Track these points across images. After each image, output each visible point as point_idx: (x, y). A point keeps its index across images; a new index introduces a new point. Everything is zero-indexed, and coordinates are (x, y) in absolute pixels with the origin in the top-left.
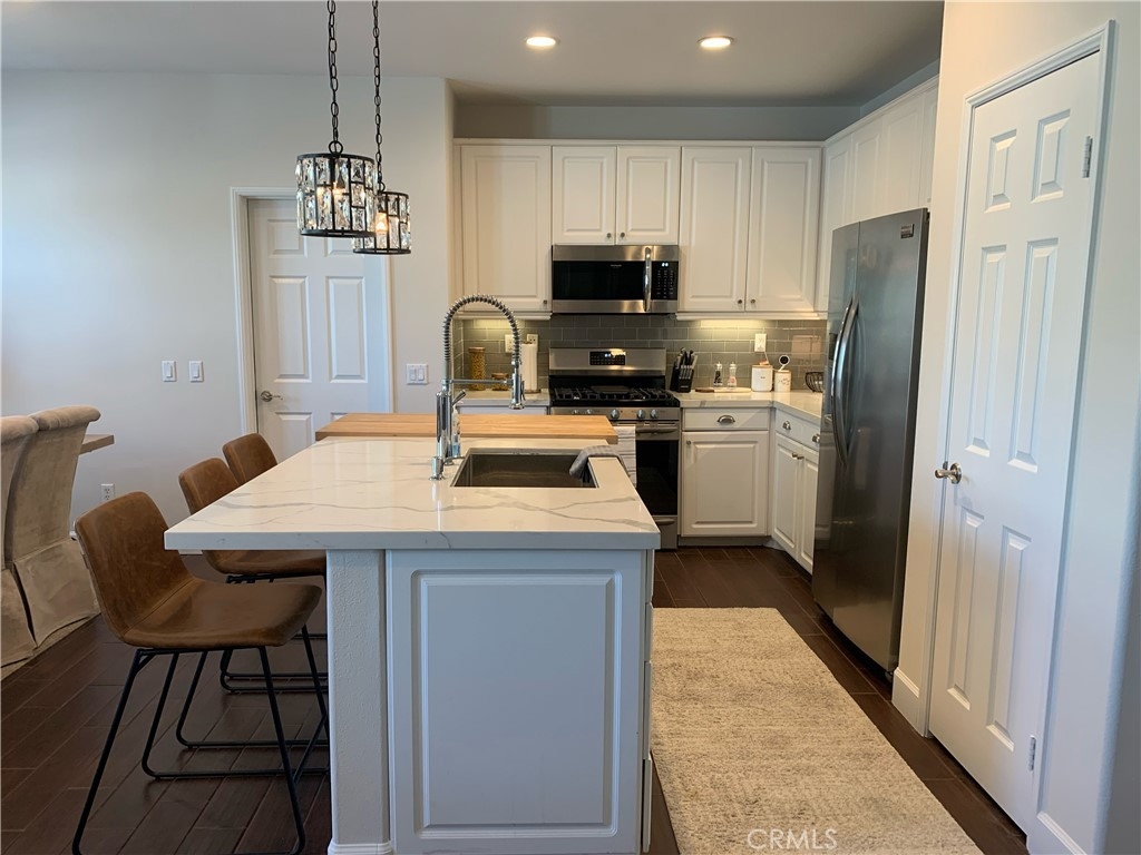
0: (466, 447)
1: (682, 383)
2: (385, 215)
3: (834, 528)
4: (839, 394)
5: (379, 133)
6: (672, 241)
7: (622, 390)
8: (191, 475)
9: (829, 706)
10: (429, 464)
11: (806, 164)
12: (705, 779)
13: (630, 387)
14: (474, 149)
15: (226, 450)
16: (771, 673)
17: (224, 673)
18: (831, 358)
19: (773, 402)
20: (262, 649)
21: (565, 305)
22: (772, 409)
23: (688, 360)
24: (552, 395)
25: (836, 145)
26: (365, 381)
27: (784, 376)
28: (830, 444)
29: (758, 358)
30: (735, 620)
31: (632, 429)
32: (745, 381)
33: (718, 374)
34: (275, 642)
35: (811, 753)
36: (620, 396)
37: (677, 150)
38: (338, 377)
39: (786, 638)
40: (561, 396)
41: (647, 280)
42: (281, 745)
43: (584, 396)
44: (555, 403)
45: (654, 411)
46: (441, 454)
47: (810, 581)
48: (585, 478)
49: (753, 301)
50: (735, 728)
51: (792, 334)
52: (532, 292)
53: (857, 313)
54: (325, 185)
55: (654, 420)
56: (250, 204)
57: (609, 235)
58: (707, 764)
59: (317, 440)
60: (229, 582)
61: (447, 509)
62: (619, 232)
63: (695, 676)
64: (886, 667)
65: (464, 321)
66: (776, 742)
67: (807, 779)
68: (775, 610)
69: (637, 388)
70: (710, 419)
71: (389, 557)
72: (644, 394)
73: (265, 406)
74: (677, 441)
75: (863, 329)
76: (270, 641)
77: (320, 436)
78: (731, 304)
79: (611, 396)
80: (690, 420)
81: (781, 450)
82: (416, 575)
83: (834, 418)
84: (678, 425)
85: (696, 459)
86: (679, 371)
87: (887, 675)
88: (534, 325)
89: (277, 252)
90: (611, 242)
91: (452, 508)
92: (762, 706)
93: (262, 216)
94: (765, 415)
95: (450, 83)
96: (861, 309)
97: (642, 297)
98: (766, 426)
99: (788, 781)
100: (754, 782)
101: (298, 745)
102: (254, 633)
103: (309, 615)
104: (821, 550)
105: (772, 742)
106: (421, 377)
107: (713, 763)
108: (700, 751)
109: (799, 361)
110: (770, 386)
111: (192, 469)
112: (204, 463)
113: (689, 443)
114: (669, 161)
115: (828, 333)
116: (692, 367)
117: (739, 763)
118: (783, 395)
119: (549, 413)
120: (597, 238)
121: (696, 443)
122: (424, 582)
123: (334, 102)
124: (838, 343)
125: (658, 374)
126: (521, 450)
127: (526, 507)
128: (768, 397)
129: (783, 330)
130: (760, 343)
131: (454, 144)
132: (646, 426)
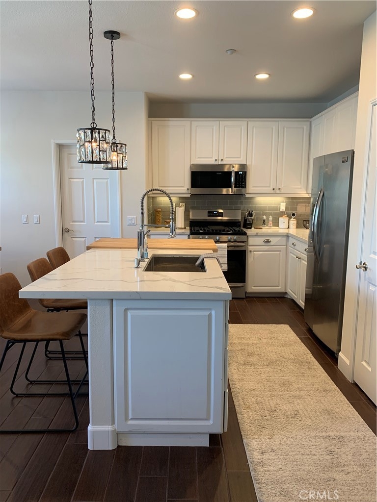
0: (151, 253)
1: (248, 225)
2: (116, 153)
3: (313, 289)
4: (315, 231)
5: (114, 118)
6: (244, 162)
7: (222, 228)
8: (32, 265)
9: (310, 368)
10: (134, 261)
11: (303, 128)
12: (253, 400)
13: (225, 226)
14: (157, 123)
15: (48, 254)
16: (284, 353)
17: (46, 350)
18: (312, 215)
19: (288, 233)
20: (61, 341)
21: (197, 191)
22: (288, 236)
23: (250, 215)
24: (191, 230)
25: (316, 120)
26: (109, 224)
27: (293, 222)
28: (312, 252)
29: (282, 214)
30: (269, 330)
31: (225, 245)
32: (276, 223)
33: (264, 221)
34: (66, 338)
35: (301, 389)
36: (220, 230)
37: (246, 123)
38: (98, 222)
39: (292, 338)
40: (194, 230)
41: (233, 180)
42: (69, 382)
43: (205, 230)
44: (192, 233)
45: (235, 237)
46: (139, 257)
47: (303, 312)
48: (202, 268)
49: (280, 189)
50: (268, 378)
51: (297, 203)
52: (182, 185)
53: (323, 195)
54: (89, 142)
55: (235, 241)
56: (60, 147)
57: (216, 160)
58: (254, 393)
59: (87, 250)
60: (48, 311)
61: (141, 281)
62: (220, 159)
63: (251, 354)
64: (335, 352)
65: (153, 197)
66: (285, 384)
67: (298, 401)
68: (288, 326)
69: (228, 227)
70: (260, 241)
71: (114, 302)
72: (231, 230)
73: (66, 234)
74: (245, 251)
75: (326, 202)
76: (64, 338)
77: (88, 248)
78: (270, 190)
79: (216, 230)
80: (251, 241)
81: (291, 254)
82: (126, 310)
83: (313, 241)
84: (246, 243)
85: (254, 258)
86: (247, 219)
87: (336, 355)
88: (183, 199)
89: (72, 168)
90: (217, 163)
91: (144, 281)
92: (280, 368)
93: (65, 152)
94: (285, 239)
95: (147, 94)
96: (325, 192)
97: (230, 187)
98: (285, 244)
99: (290, 402)
100: (275, 401)
101: (76, 382)
102: (57, 334)
103: (81, 326)
104: (308, 299)
105: (284, 384)
106: (133, 222)
107: (257, 393)
108: (251, 387)
109: (300, 215)
110: (288, 226)
111: (33, 263)
112: (38, 260)
113: (251, 251)
114: (243, 127)
115: (311, 203)
116: (252, 218)
117: (269, 393)
118: (293, 230)
119: (189, 238)
120: (211, 162)
121: (253, 251)
122: (129, 313)
123: (93, 106)
124: (315, 207)
125: (237, 221)
126: (175, 255)
127: (174, 281)
128: (286, 231)
129: (293, 201)
130: (283, 207)
131: (148, 121)
132: (232, 244)
